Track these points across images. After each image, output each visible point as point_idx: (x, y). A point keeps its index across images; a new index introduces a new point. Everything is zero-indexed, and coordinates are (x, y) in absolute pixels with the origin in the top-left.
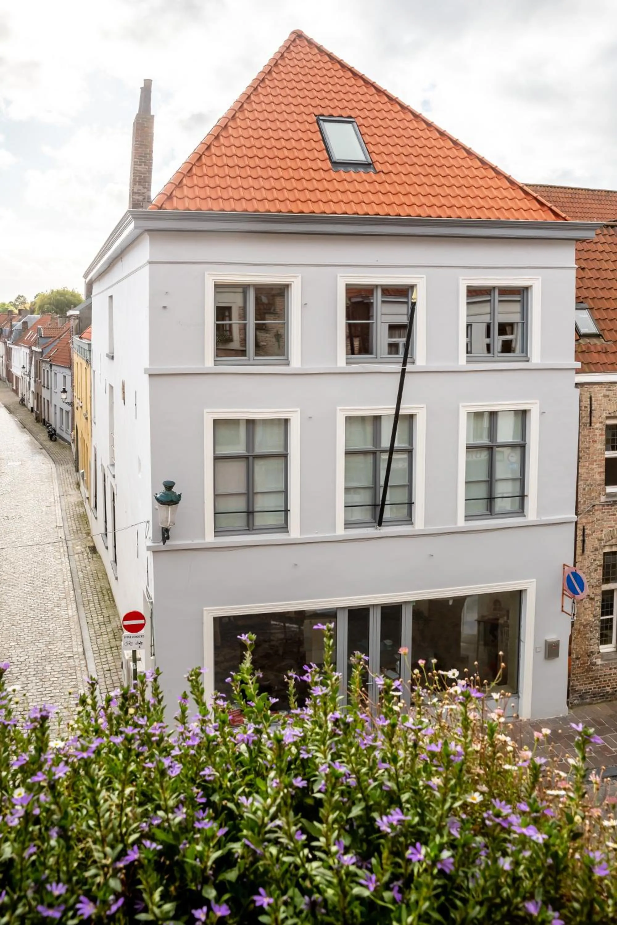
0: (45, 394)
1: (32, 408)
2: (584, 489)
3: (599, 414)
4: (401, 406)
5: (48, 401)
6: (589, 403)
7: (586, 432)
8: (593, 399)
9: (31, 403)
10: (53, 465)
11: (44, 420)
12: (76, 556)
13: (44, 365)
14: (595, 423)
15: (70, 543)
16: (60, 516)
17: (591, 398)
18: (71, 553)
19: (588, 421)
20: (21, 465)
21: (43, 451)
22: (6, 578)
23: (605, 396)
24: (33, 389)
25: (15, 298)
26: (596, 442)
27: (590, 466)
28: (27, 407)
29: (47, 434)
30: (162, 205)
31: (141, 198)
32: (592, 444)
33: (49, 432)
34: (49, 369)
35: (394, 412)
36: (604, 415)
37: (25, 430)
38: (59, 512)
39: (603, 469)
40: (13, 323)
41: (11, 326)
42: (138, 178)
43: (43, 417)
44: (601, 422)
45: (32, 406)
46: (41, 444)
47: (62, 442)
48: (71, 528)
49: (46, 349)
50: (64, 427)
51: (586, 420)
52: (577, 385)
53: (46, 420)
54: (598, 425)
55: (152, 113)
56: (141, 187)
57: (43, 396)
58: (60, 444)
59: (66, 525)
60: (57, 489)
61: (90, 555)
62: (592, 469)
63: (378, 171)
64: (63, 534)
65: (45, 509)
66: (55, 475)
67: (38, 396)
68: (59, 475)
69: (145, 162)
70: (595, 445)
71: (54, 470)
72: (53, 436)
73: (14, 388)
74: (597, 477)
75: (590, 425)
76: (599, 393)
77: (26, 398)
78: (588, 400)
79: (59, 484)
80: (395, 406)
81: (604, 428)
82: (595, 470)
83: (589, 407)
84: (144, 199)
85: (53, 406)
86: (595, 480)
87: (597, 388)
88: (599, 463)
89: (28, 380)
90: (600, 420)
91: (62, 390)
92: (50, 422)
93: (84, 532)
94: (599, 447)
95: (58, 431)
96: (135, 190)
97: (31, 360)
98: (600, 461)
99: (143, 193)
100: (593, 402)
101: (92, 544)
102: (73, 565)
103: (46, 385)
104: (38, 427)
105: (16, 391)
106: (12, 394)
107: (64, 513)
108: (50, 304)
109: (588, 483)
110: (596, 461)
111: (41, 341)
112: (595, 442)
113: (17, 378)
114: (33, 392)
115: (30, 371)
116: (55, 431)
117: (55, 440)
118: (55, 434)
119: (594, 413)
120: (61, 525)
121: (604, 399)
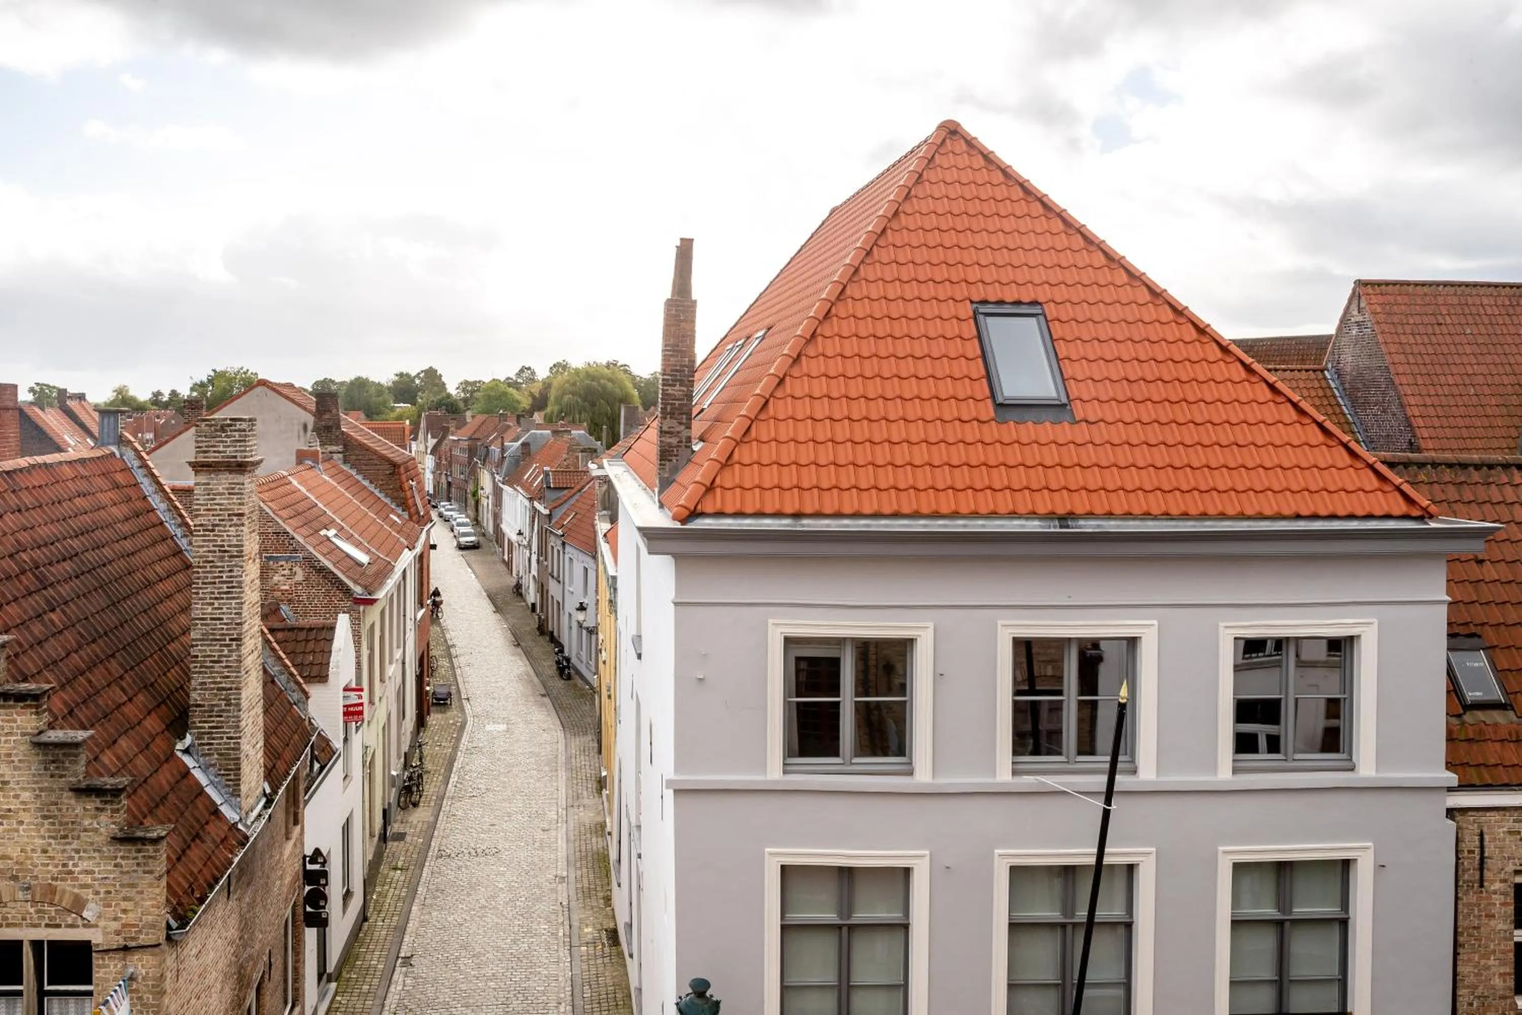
0: (554, 588)
1: (534, 605)
2: (1471, 1004)
3: (1500, 866)
4: (1107, 850)
5: (558, 603)
6: (1477, 843)
7: (1472, 898)
8: (1487, 837)
9: (532, 596)
10: (560, 734)
11: (552, 633)
12: (584, 948)
13: (552, 538)
14: (1492, 882)
15: (575, 917)
16: (564, 854)
17: (1481, 835)
18: (575, 942)
19: (1477, 877)
20: (508, 731)
21: (547, 700)
22: (464, 987)
23: (1510, 833)
24: (534, 572)
25: (517, 369)
26: (1493, 916)
27: (1483, 962)
28: (525, 601)
29: (555, 667)
30: (696, 507)
31: (673, 441)
32: (1485, 920)
33: (558, 662)
34: (561, 549)
35: (1092, 860)
36: (1511, 868)
37: (519, 650)
38: (562, 844)
39: (1509, 969)
40: (506, 444)
41: (503, 450)
43: (550, 628)
44: (1505, 881)
45: (533, 601)
46: (544, 686)
47: (580, 682)
48: (579, 886)
49: (557, 510)
50: (584, 654)
51: (1471, 875)
52: (1451, 813)
53: (555, 634)
54: (1497, 886)
55: (694, 297)
57: (550, 593)
58: (575, 685)
59: (572, 876)
60: (564, 790)
61: (607, 950)
62: (1488, 968)
63: (1077, 419)
64: (565, 895)
65: (539, 835)
66: (562, 758)
67: (542, 589)
68: (569, 759)
69: (684, 381)
70: (1492, 923)
71: (561, 747)
72: (565, 669)
73: (506, 557)
74: (1497, 981)
75: (1482, 886)
76: (1499, 827)
77: (524, 582)
78: (1477, 838)
79: (567, 779)
80: (1095, 850)
81: (1512, 892)
82: (1493, 969)
83: (1477, 851)
85: (567, 615)
86: (1493, 987)
87: (1494, 817)
88: (1501, 956)
89: (528, 554)
90: (1502, 876)
91: (578, 605)
92: (561, 641)
93: (601, 894)
94: (1501, 926)
95: (574, 660)
97: (533, 521)
98: (1504, 952)
100: (1486, 843)
101: (612, 925)
102: (577, 971)
103: (555, 574)
104: (542, 646)
105: (508, 565)
106: (503, 568)
107: (571, 845)
109: (1479, 992)
110: (1494, 952)
111: (549, 495)
112: (1491, 916)
113: (510, 543)
114: (534, 576)
115: (530, 541)
116: (568, 660)
117: (569, 677)
118: (568, 667)
119: (1489, 863)
120: (565, 874)
121: (1509, 838)
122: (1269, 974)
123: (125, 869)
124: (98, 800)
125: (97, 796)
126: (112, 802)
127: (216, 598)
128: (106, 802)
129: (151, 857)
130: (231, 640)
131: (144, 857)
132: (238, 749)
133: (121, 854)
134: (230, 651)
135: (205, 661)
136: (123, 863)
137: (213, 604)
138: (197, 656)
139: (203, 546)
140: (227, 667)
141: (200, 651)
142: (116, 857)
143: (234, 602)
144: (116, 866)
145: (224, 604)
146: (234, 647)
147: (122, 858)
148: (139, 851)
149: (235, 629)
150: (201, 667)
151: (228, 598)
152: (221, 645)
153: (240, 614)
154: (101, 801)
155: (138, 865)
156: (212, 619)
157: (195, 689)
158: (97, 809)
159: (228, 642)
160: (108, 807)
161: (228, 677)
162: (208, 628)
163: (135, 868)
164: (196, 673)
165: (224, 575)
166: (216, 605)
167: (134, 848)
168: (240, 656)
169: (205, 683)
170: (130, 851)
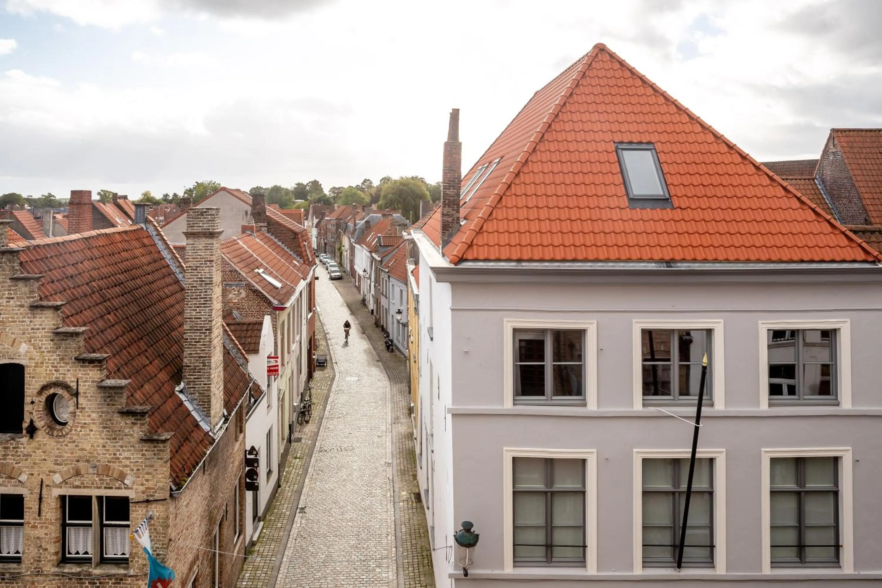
0: (383, 301)
1: (372, 311)
4: (698, 450)
5: (386, 309)
9: (371, 306)
10: (387, 383)
11: (383, 326)
12: (401, 504)
13: (383, 273)
15: (396, 486)
16: (390, 450)
18: (397, 499)
20: (359, 380)
21: (380, 364)
24: (373, 292)
25: (362, 181)
28: (368, 308)
29: (384, 345)
30: (463, 256)
31: (450, 219)
33: (386, 343)
34: (387, 279)
35: (689, 456)
37: (365, 335)
38: (389, 444)
40: (357, 222)
41: (355, 225)
42: (447, 201)
43: (382, 324)
45: (372, 308)
46: (379, 356)
47: (398, 353)
48: (399, 468)
49: (385, 258)
50: (400, 338)
53: (385, 327)
55: (460, 141)
56: (450, 210)
57: (382, 303)
58: (396, 355)
59: (395, 462)
60: (390, 414)
61: (414, 505)
63: (675, 206)
64: (391, 473)
65: (376, 439)
66: (389, 396)
67: (377, 302)
68: (392, 396)
69: (453, 186)
71: (388, 390)
72: (390, 346)
73: (357, 284)
77: (367, 298)
79: (392, 408)
80: (691, 450)
84: (453, 220)
85: (391, 316)
89: (369, 282)
91: (397, 311)
92: (388, 330)
93: (411, 473)
95: (395, 341)
96: (445, 212)
97: (372, 264)
99: (453, 215)
101: (417, 491)
102: (398, 517)
103: (384, 294)
104: (377, 334)
105: (358, 288)
106: (355, 290)
107: (394, 445)
108: (393, 194)
111: (381, 250)
113: (359, 276)
114: (372, 295)
115: (370, 275)
116: (392, 341)
117: (392, 351)
118: (392, 345)
120: (390, 462)
122: (793, 522)
123: (147, 457)
124: (133, 418)
125: (132, 416)
126: (140, 420)
127: (198, 307)
128: (137, 420)
129: (161, 450)
130: (206, 330)
131: (158, 450)
132: (210, 390)
133: (145, 448)
134: (205, 336)
135: (192, 342)
136: (146, 453)
137: (196, 310)
138: (187, 339)
139: (190, 278)
140: (203, 345)
141: (189, 336)
142: (142, 450)
143: (207, 309)
144: (142, 455)
145: (202, 310)
146: (208, 334)
147: (146, 450)
148: (155, 447)
149: (208, 324)
150: (189, 345)
151: (204, 307)
152: (200, 333)
153: (211, 315)
154: (135, 419)
155: (155, 454)
156: (195, 318)
157: (186, 357)
158: (133, 423)
159: (204, 331)
160: (139, 422)
161: (204, 350)
162: (193, 323)
163: (153, 456)
164: (187, 348)
165: (202, 294)
166: (198, 311)
167: (152, 445)
168: (210, 339)
169: (191, 354)
170: (150, 447)
